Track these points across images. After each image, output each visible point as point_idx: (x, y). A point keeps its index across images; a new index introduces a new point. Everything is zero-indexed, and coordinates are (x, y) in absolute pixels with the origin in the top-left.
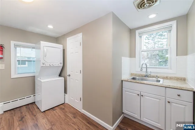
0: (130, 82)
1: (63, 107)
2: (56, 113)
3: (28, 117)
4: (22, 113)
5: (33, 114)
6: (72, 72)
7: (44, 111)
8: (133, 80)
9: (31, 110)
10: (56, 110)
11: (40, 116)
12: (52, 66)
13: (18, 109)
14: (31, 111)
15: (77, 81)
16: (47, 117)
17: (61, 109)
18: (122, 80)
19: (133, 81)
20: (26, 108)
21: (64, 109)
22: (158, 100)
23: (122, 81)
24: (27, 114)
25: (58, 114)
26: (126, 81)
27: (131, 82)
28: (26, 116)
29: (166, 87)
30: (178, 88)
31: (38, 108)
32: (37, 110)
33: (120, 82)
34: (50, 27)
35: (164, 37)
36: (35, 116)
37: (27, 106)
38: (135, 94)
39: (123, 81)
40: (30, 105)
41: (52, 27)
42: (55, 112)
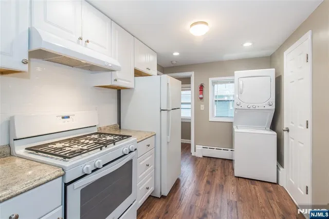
1: (271, 189)
2: (253, 189)
3: (219, 173)
4: (215, 165)
5: (224, 172)
6: (292, 123)
7: (238, 177)
9: (225, 167)
10: (256, 185)
11: (230, 180)
12: (251, 108)
13: (214, 160)
14: (224, 169)
15: (301, 145)
16: (239, 187)
17: (266, 189)
20: (222, 162)
21: (270, 192)
24: (219, 168)
25: (256, 192)
28: (217, 170)
31: (233, 170)
32: (230, 170)
34: (247, 44)
36: (226, 176)
37: (223, 161)
40: (226, 162)
41: (250, 44)
42: (253, 186)
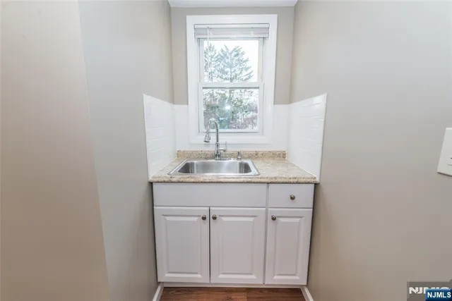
0: (179, 182)
8: (185, 177)
18: (151, 179)
19: (187, 180)
22: (251, 219)
23: (151, 184)
26: (164, 182)
27: (182, 182)
29: (268, 183)
30: (292, 180)
33: (144, 187)
35: (226, 76)
38: (195, 219)
39: (155, 186)
